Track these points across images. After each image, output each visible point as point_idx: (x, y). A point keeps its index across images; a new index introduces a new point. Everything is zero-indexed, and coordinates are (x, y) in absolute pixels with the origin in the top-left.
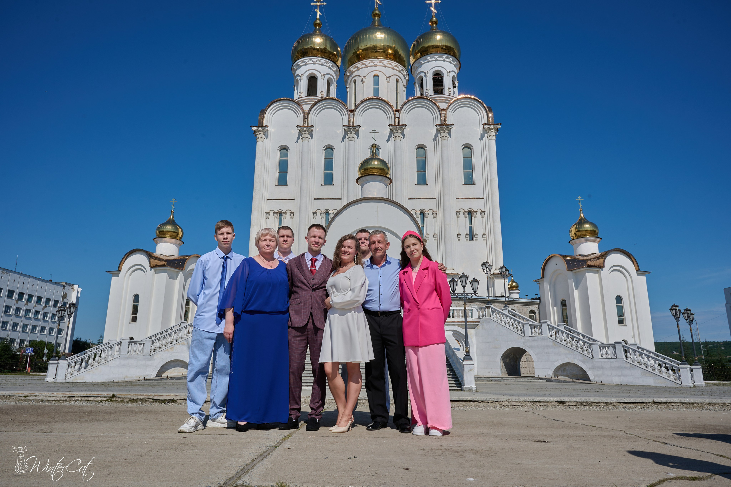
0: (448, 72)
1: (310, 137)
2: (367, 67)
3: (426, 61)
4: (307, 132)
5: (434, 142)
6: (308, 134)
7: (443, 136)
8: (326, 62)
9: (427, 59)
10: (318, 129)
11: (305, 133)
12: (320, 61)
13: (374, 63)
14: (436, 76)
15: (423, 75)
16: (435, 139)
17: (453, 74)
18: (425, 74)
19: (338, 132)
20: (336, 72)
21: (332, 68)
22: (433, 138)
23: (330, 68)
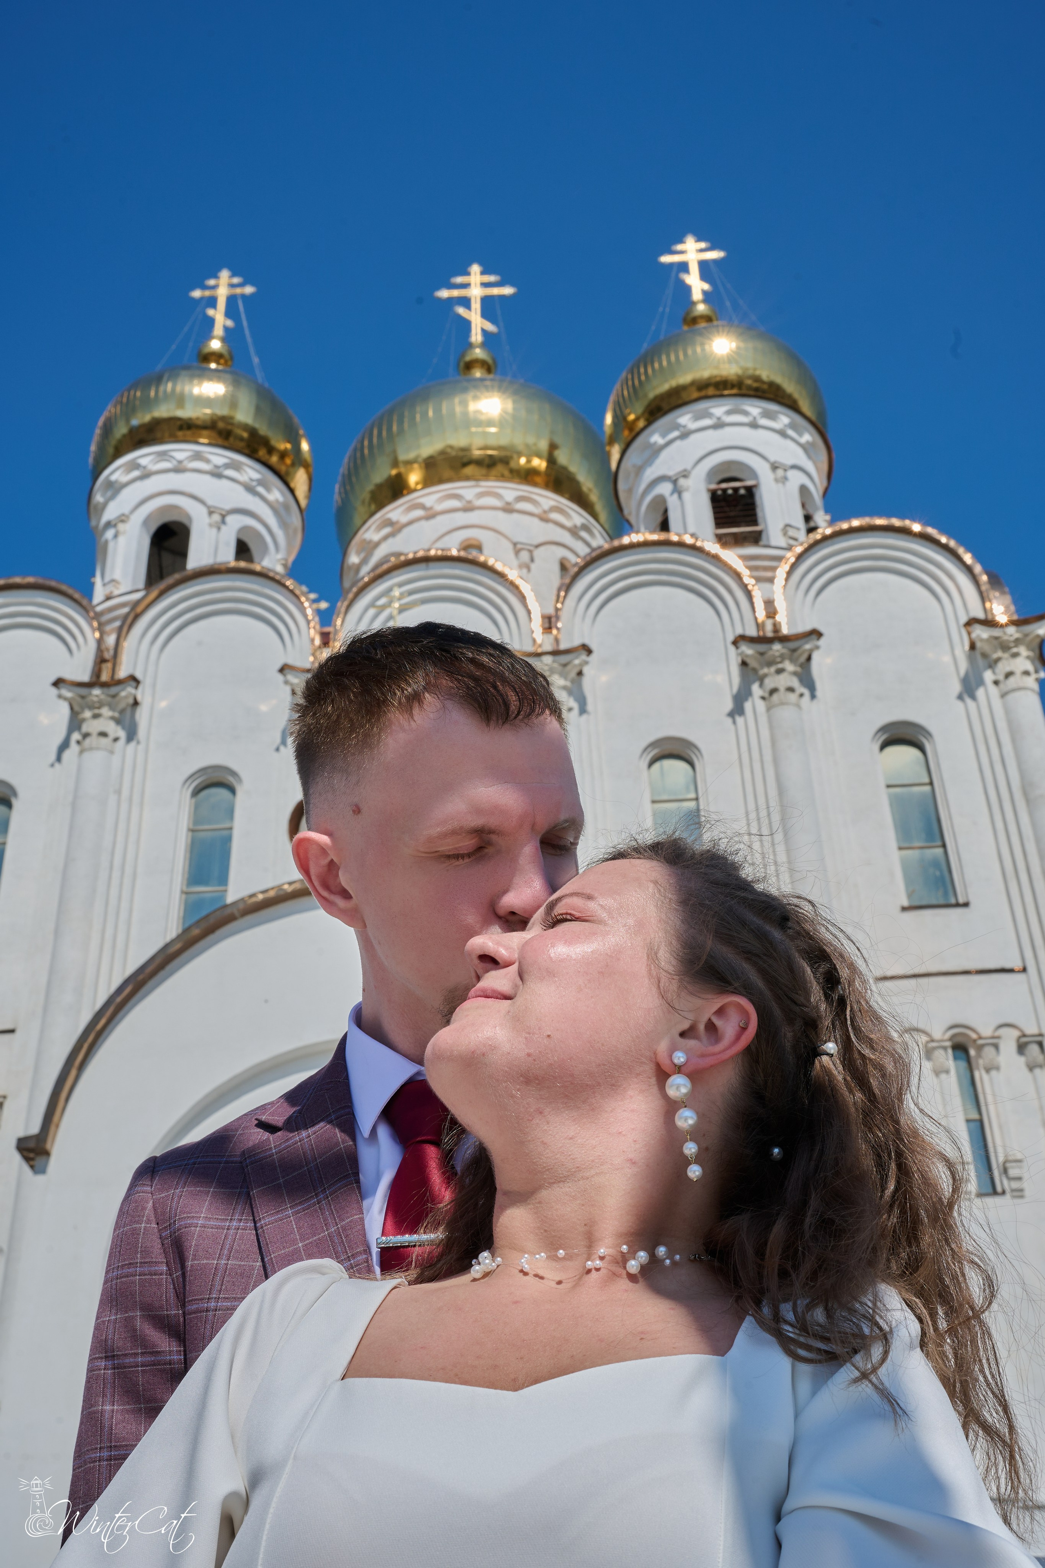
0: (775, 467)
1: (122, 734)
2: (431, 515)
3: (676, 434)
4: (106, 712)
5: (734, 722)
6: (112, 718)
7: (773, 691)
8: (236, 466)
9: (677, 427)
10: (163, 704)
11: (96, 716)
12: (208, 461)
13: (458, 497)
14: (724, 485)
15: (665, 489)
16: (738, 710)
17: (796, 479)
18: (675, 482)
19: (264, 708)
20: (282, 511)
21: (260, 489)
22: (729, 705)
23: (250, 489)
